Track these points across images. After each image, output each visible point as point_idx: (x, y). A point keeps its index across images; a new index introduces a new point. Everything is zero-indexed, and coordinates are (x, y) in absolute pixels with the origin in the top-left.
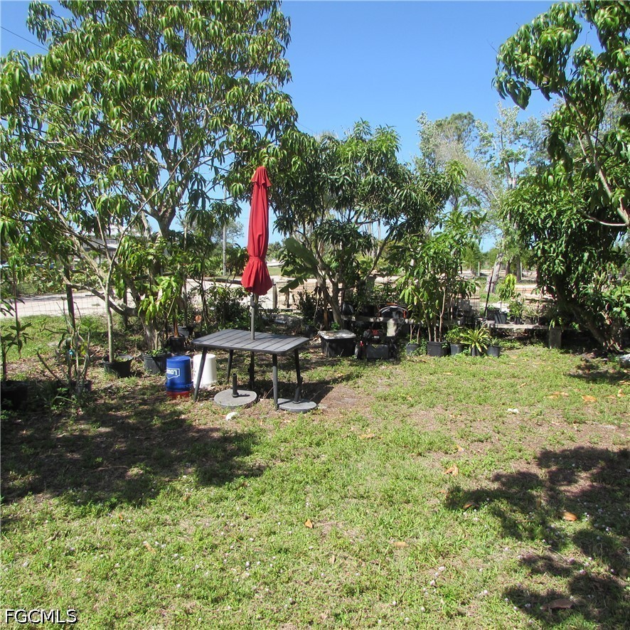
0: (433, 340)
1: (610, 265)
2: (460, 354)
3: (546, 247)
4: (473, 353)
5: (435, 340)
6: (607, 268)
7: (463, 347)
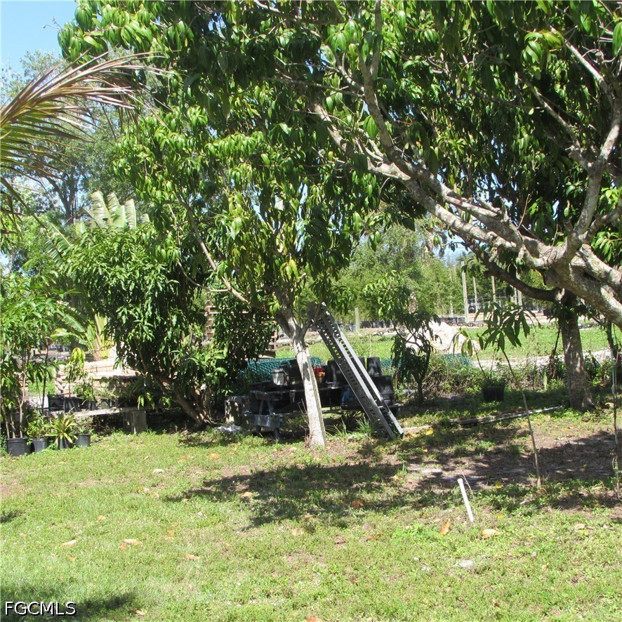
0: (11, 437)
1: (193, 326)
2: (47, 450)
3: (131, 312)
4: (61, 445)
5: (14, 437)
6: (190, 330)
7: (49, 440)
